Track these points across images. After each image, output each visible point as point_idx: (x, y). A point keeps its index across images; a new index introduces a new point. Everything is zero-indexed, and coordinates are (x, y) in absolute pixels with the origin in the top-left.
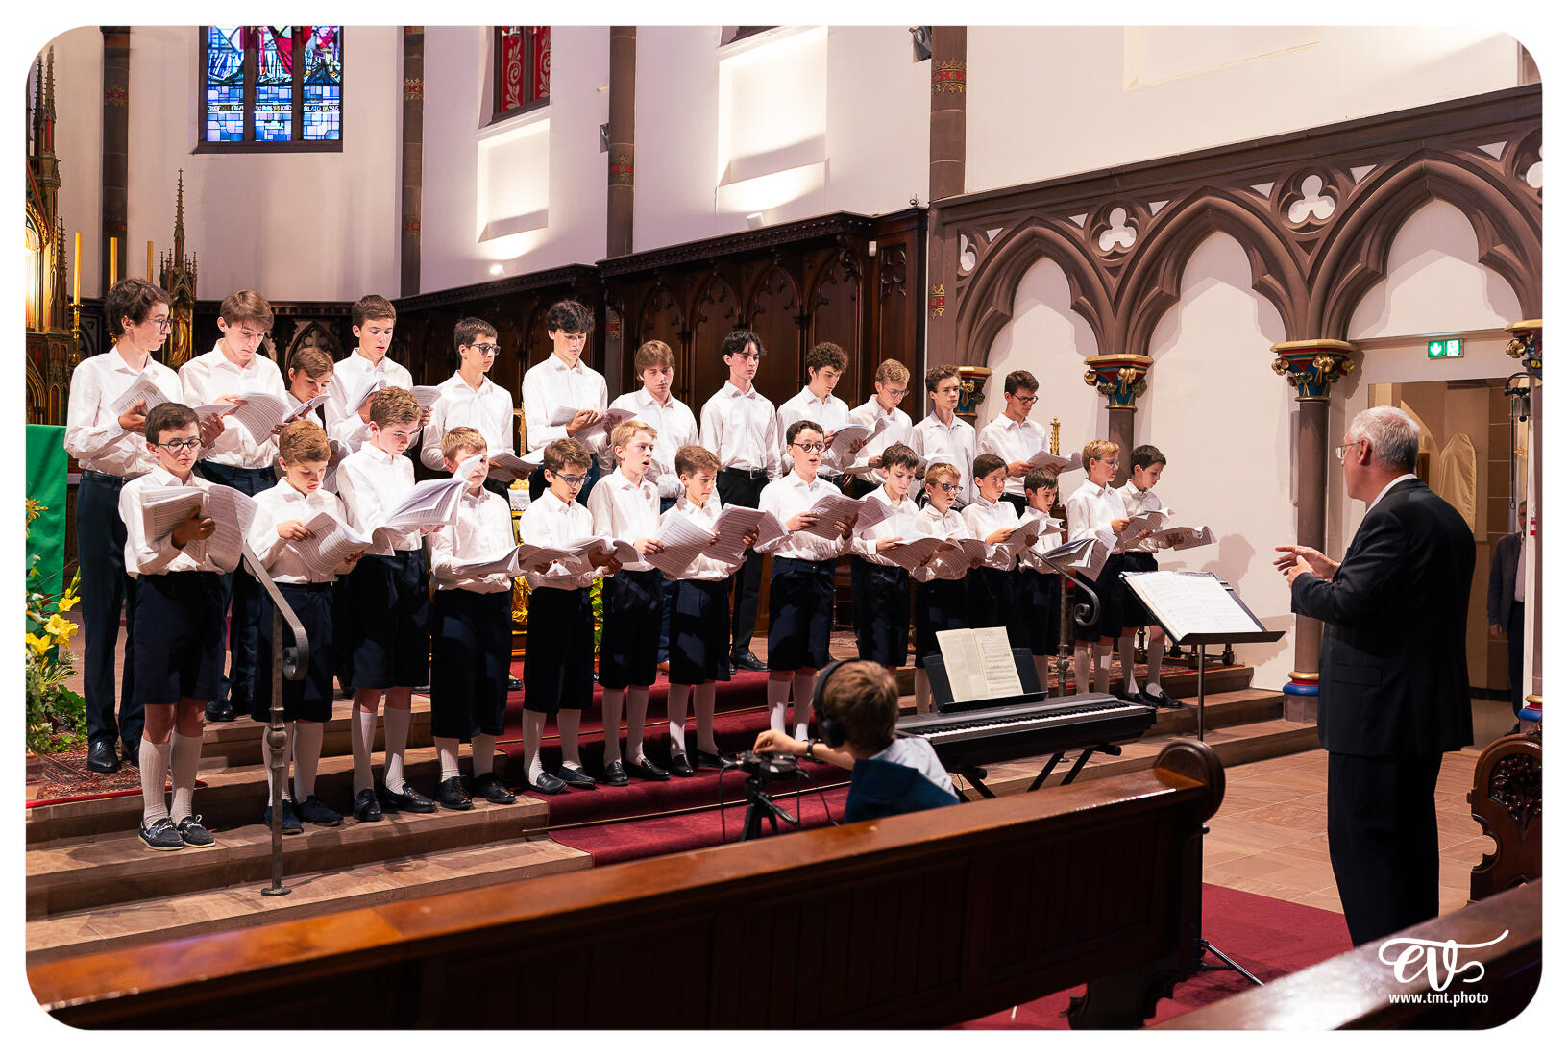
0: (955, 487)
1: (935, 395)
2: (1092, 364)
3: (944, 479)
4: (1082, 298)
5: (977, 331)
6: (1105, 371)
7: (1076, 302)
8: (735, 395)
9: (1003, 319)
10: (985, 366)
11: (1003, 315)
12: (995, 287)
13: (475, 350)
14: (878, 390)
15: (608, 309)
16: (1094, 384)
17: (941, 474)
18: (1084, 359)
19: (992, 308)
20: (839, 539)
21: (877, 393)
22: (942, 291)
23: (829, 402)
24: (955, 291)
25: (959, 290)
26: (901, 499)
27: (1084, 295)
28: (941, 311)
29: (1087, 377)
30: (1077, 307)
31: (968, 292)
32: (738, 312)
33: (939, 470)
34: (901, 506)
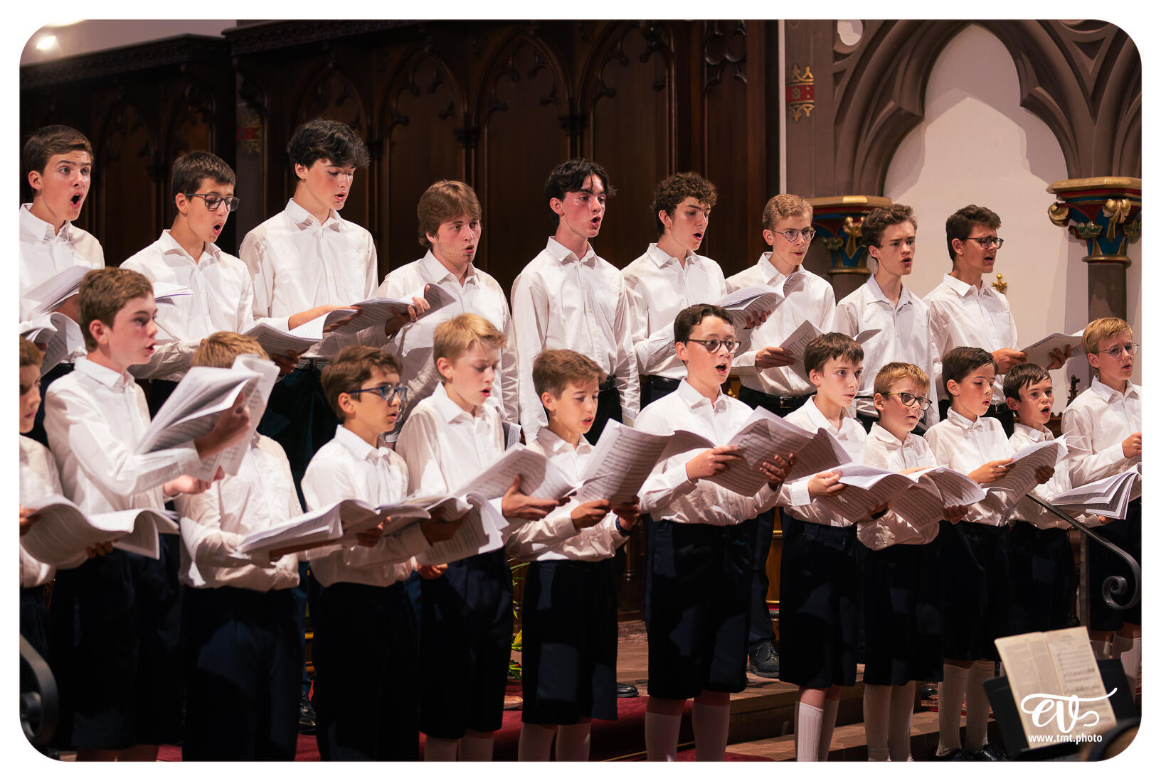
0: (919, 399)
1: (878, 251)
2: (1060, 192)
3: (903, 386)
4: (1039, 89)
5: (870, 139)
6: (1080, 203)
7: (1030, 95)
8: (567, 261)
9: (910, 121)
10: (881, 194)
11: (911, 115)
12: (896, 70)
13: (199, 202)
14: (770, 243)
15: (242, 104)
16: (1065, 223)
17: (898, 378)
18: (1046, 185)
19: (891, 105)
20: (765, 488)
21: (770, 249)
22: (809, 77)
23: (690, 262)
24: (831, 79)
25: (837, 76)
26: (841, 418)
27: (1042, 84)
28: (808, 107)
29: (1054, 213)
30: (1031, 104)
31: (851, 79)
32: (463, 109)
33: (896, 372)
34: (841, 431)
